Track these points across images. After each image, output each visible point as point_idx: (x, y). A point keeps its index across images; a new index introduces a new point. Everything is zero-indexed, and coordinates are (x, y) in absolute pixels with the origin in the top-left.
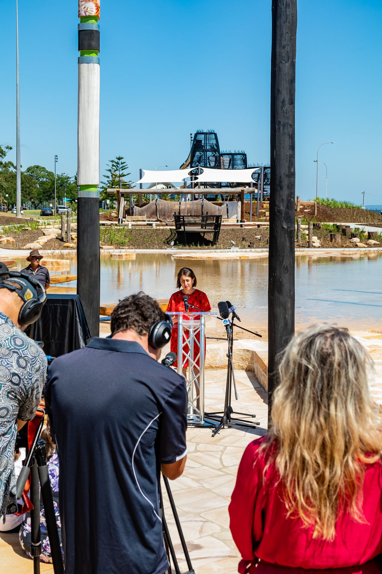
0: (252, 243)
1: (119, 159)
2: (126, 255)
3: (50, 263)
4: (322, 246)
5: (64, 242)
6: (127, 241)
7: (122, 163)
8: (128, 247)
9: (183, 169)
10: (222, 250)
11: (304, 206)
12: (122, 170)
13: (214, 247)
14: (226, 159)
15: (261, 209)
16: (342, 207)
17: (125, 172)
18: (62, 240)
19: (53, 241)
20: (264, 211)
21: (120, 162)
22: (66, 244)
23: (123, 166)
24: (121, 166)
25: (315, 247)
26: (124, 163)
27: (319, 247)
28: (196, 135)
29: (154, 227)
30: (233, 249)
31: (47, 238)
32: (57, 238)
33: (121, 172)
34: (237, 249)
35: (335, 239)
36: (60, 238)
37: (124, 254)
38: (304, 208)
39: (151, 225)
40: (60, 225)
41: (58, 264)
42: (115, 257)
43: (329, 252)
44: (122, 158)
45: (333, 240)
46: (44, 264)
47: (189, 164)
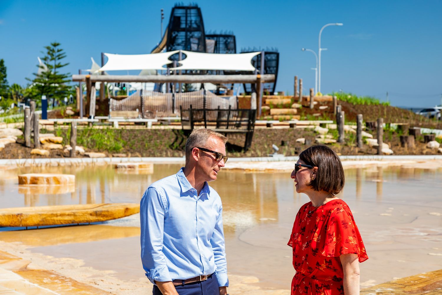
0: (297, 149)
1: (55, 45)
2: (141, 166)
3: (45, 180)
4: (395, 153)
5: (29, 147)
6: (121, 145)
7: (58, 51)
8: (124, 155)
9: (156, 53)
10: (260, 159)
11: (318, 102)
12: (59, 59)
13: (248, 154)
14: (210, 43)
15: (263, 105)
16: (366, 104)
17: (62, 62)
18: (24, 145)
19: (12, 146)
20: (267, 108)
21: (56, 49)
22: (34, 151)
23: (60, 55)
24: (57, 54)
25: (385, 154)
26: (61, 50)
27: (391, 154)
28: (173, 10)
29: (150, 127)
30: (276, 156)
31: (3, 141)
32: (17, 142)
33: (57, 62)
34: (282, 157)
35: (408, 143)
36: (22, 141)
37: (137, 164)
38: (319, 105)
39: (145, 124)
40: (23, 124)
41: (57, 181)
42: (124, 169)
43: (422, 161)
44: (58, 45)
45: (406, 145)
46: (35, 181)
47: (163, 47)
